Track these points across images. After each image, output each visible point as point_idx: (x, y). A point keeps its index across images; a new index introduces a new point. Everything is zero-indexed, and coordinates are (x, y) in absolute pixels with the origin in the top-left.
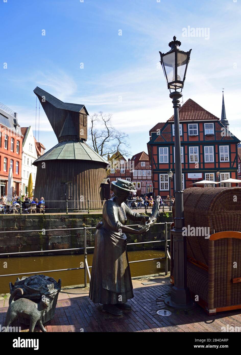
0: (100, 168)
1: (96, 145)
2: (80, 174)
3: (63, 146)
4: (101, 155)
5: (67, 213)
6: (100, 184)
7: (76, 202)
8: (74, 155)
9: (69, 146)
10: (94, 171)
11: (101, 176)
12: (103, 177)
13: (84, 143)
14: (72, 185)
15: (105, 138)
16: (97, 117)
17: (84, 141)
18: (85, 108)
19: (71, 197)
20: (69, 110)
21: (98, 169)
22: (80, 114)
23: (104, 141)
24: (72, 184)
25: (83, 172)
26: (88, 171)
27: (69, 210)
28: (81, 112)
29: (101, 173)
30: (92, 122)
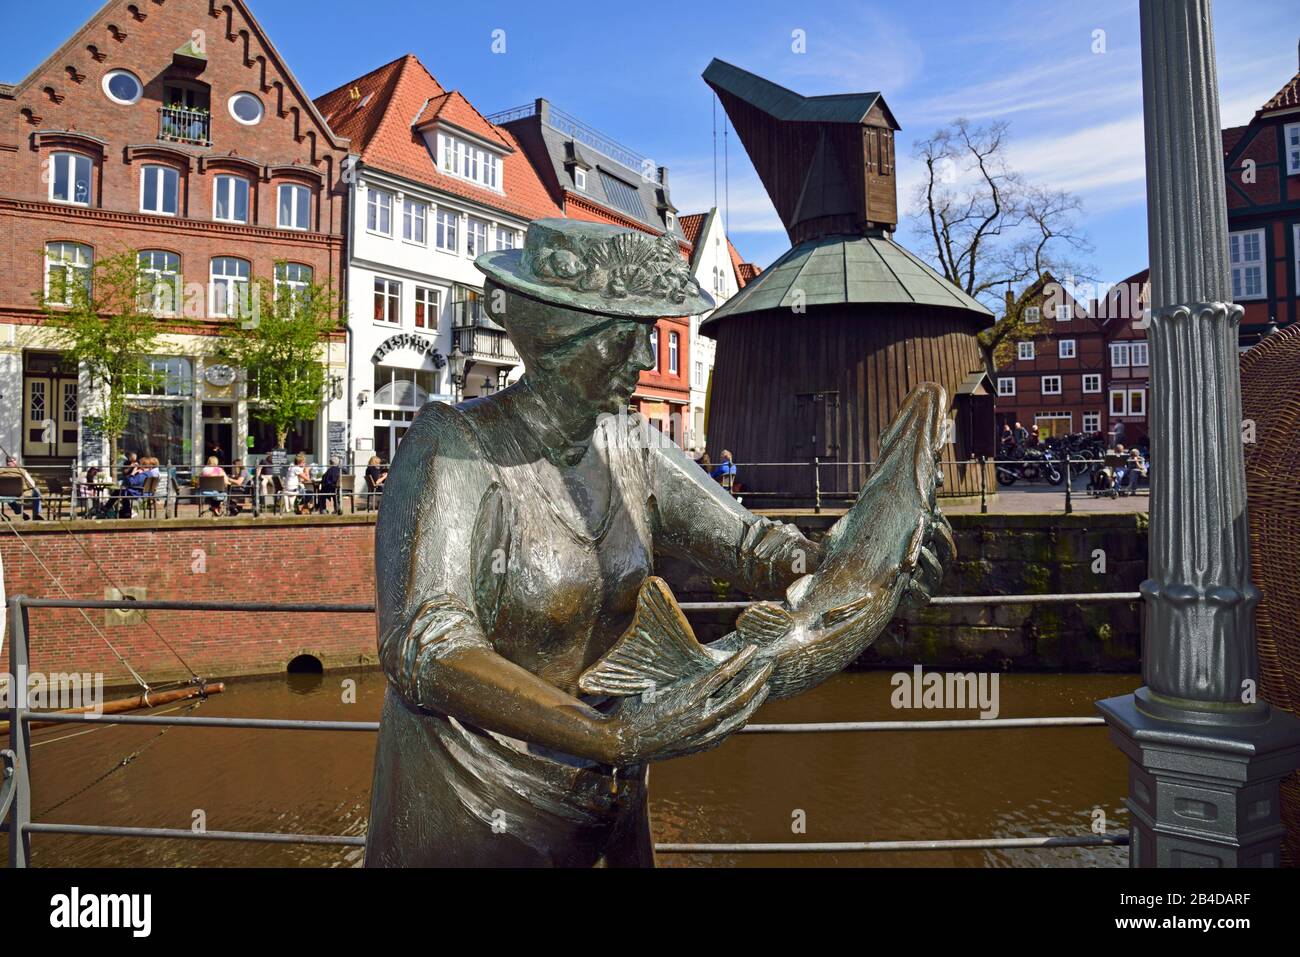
0: (953, 335)
1: (949, 251)
2: (870, 359)
3: (805, 256)
4: (968, 292)
5: (817, 511)
7: (856, 468)
8: (843, 286)
9: (824, 256)
10: (927, 346)
11: (957, 362)
12: (965, 368)
13: (884, 239)
14: (838, 402)
15: (982, 221)
16: (949, 143)
17: (885, 234)
18: (881, 104)
19: (834, 448)
20: (824, 120)
21: (940, 339)
22: (865, 130)
23: (980, 231)
24: (838, 398)
25: (882, 351)
26: (900, 345)
27: (822, 497)
28: (867, 122)
29: (955, 351)
30: (930, 166)
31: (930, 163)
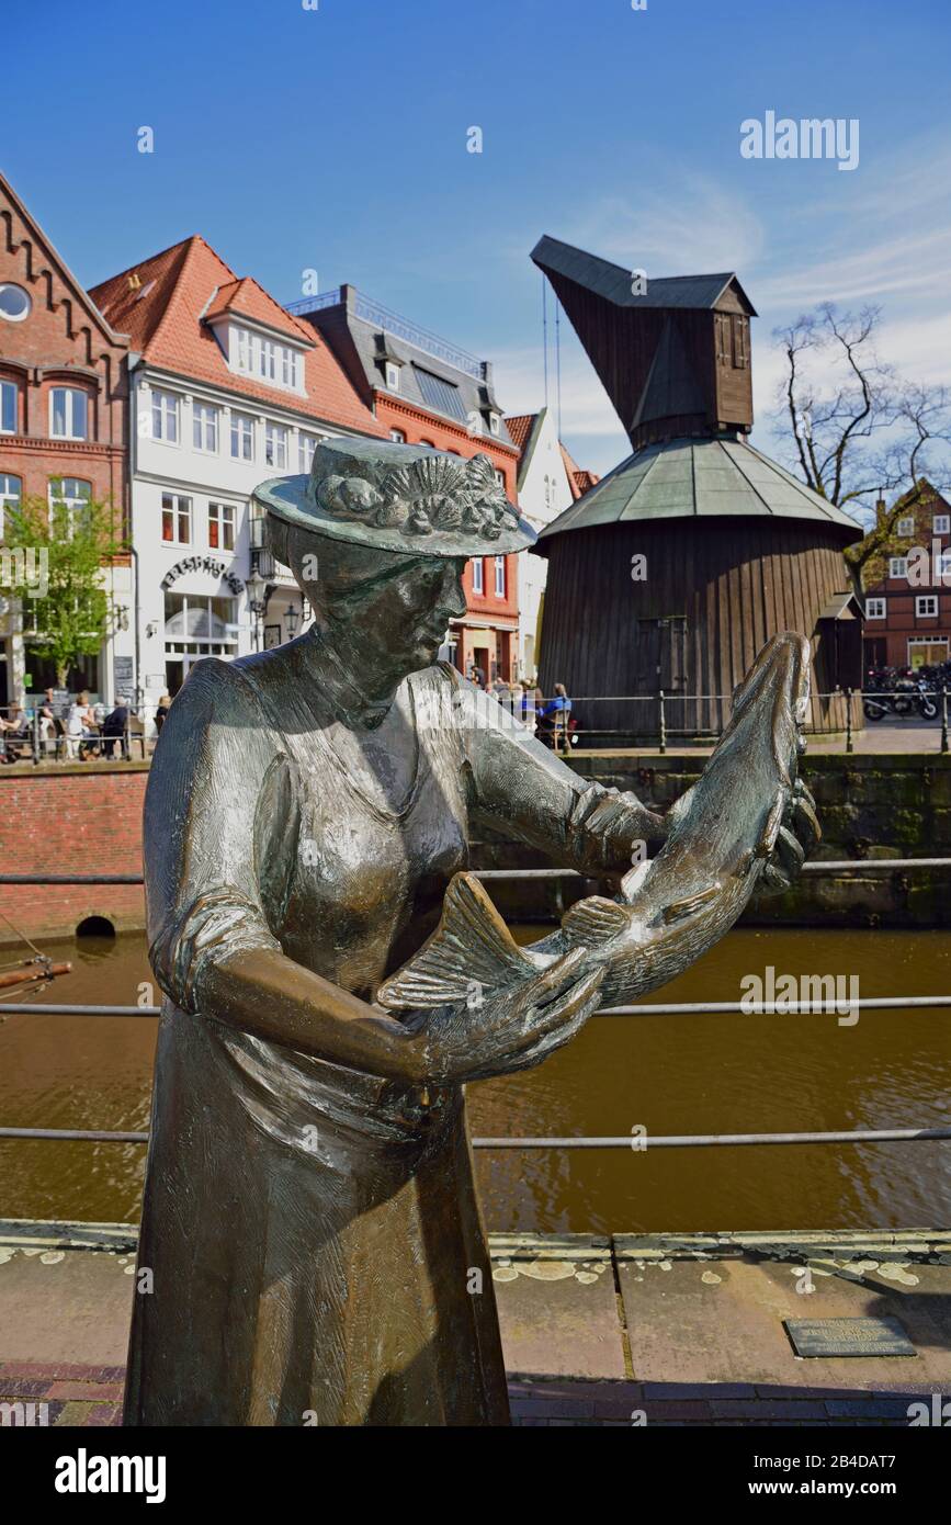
0: (816, 551)
1: (812, 455)
2: (722, 579)
3: (648, 463)
4: (834, 501)
5: (662, 751)
6: (815, 622)
7: (705, 702)
8: (691, 496)
9: (670, 462)
10: (786, 564)
11: (820, 583)
12: (830, 588)
13: (738, 442)
14: (685, 628)
15: (850, 420)
16: (813, 331)
17: (740, 437)
18: (736, 286)
19: (681, 679)
20: (669, 305)
21: (802, 555)
22: (716, 316)
23: (847, 432)
24: (685, 624)
25: (736, 570)
26: (755, 563)
27: (669, 736)
28: (719, 308)
29: (819, 570)
30: (791, 357)
31: (791, 354)
